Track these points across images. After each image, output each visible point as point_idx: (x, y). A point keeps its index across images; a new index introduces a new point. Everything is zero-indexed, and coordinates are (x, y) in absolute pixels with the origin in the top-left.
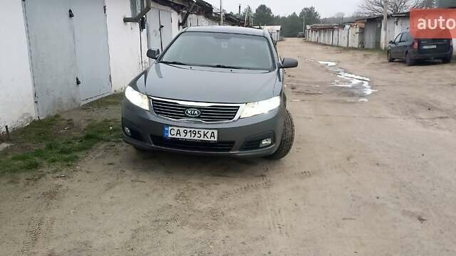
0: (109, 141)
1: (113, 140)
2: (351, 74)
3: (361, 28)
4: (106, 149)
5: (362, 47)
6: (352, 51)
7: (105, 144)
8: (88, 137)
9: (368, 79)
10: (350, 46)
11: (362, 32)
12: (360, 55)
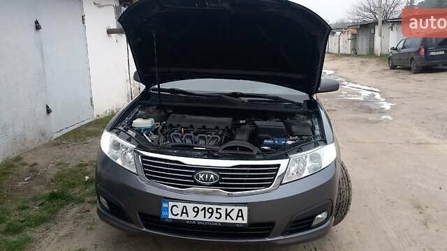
0: (81, 201)
1: (88, 199)
2: (356, 84)
3: (352, 34)
4: (76, 220)
5: (355, 53)
6: (346, 58)
7: (77, 208)
8: (53, 196)
9: (377, 90)
10: (341, 52)
11: (354, 38)
12: (356, 62)
